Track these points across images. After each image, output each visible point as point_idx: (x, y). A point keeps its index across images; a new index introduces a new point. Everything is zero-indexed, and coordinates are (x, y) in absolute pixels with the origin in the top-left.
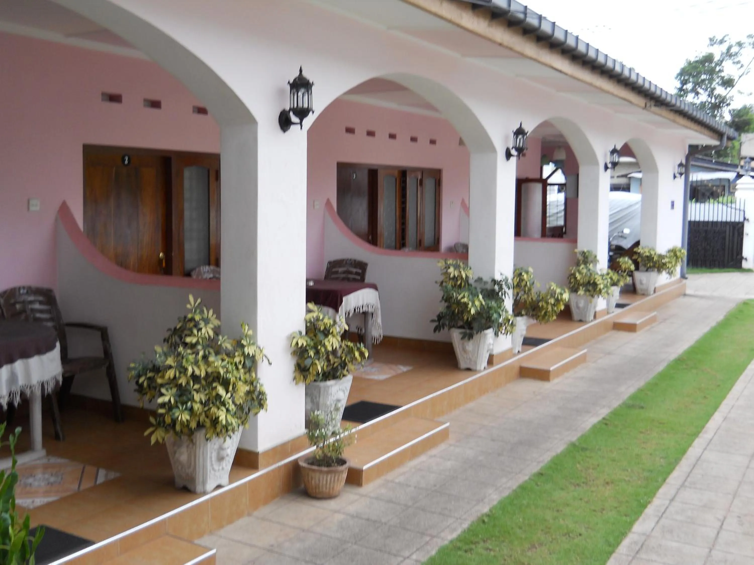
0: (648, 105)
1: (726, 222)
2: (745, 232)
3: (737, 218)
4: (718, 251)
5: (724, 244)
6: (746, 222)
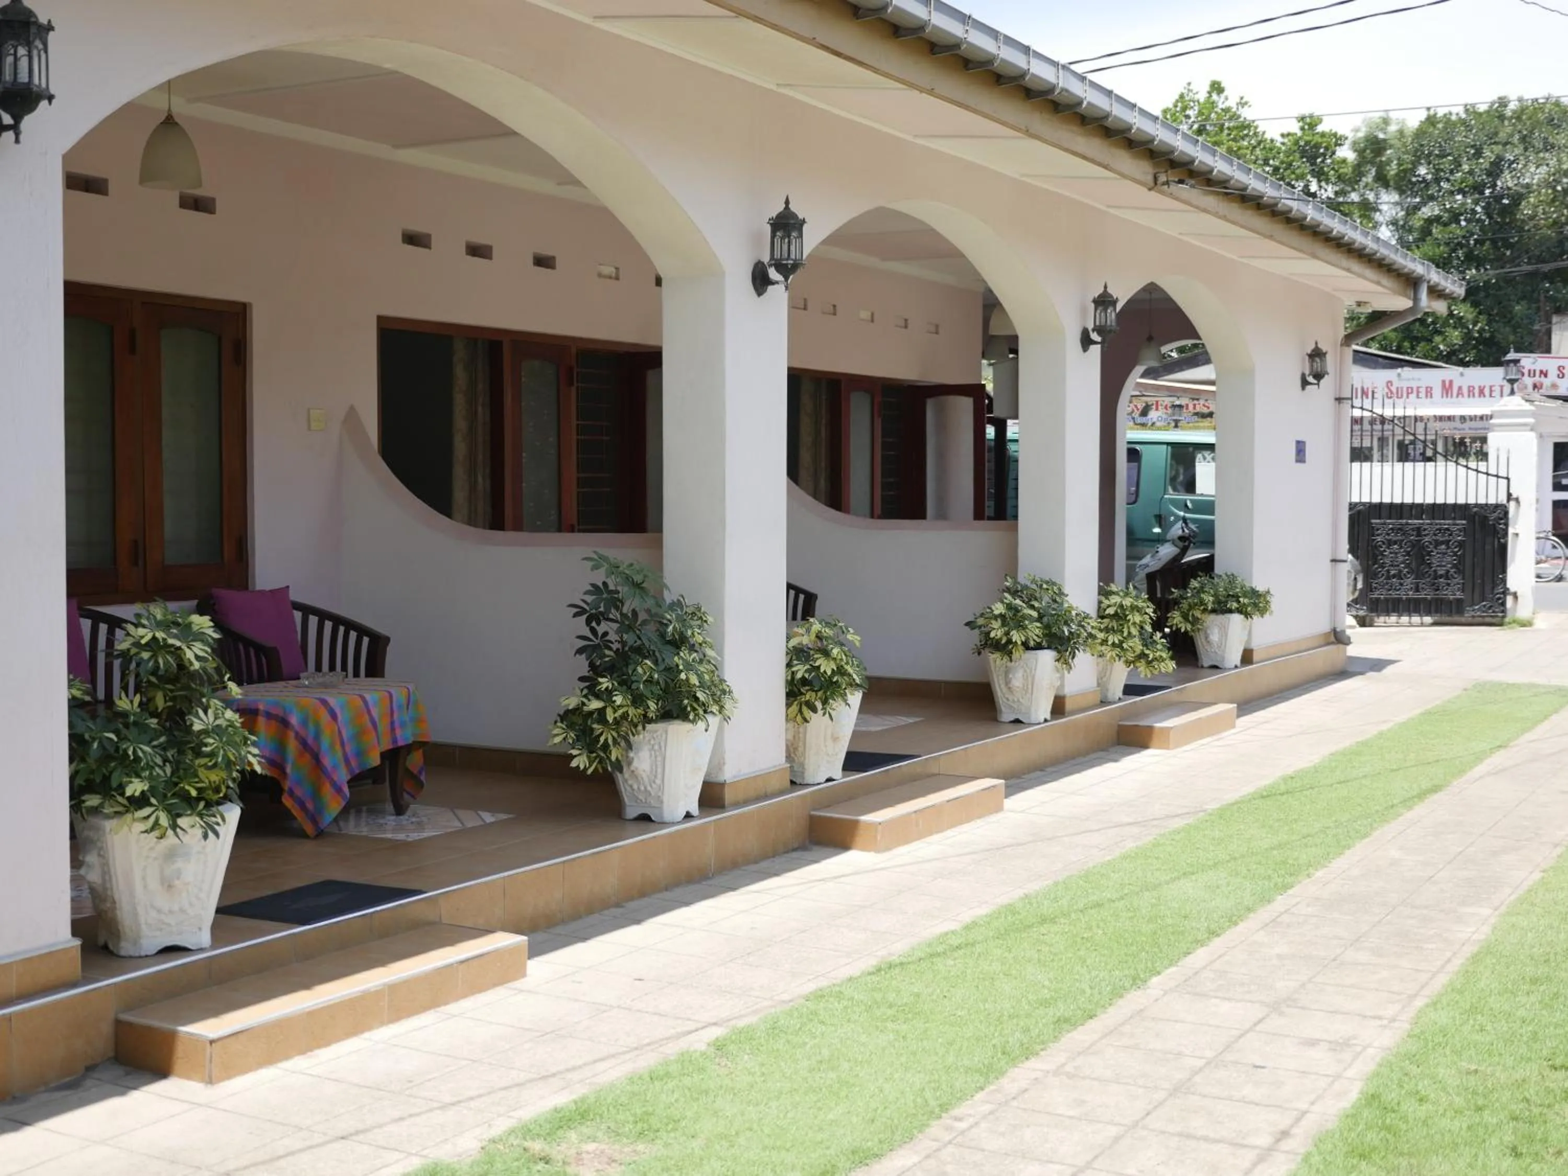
0: (1163, 178)
1: (1466, 506)
2: (1511, 531)
3: (1492, 495)
4: (1447, 576)
5: (1461, 559)
6: (1512, 506)
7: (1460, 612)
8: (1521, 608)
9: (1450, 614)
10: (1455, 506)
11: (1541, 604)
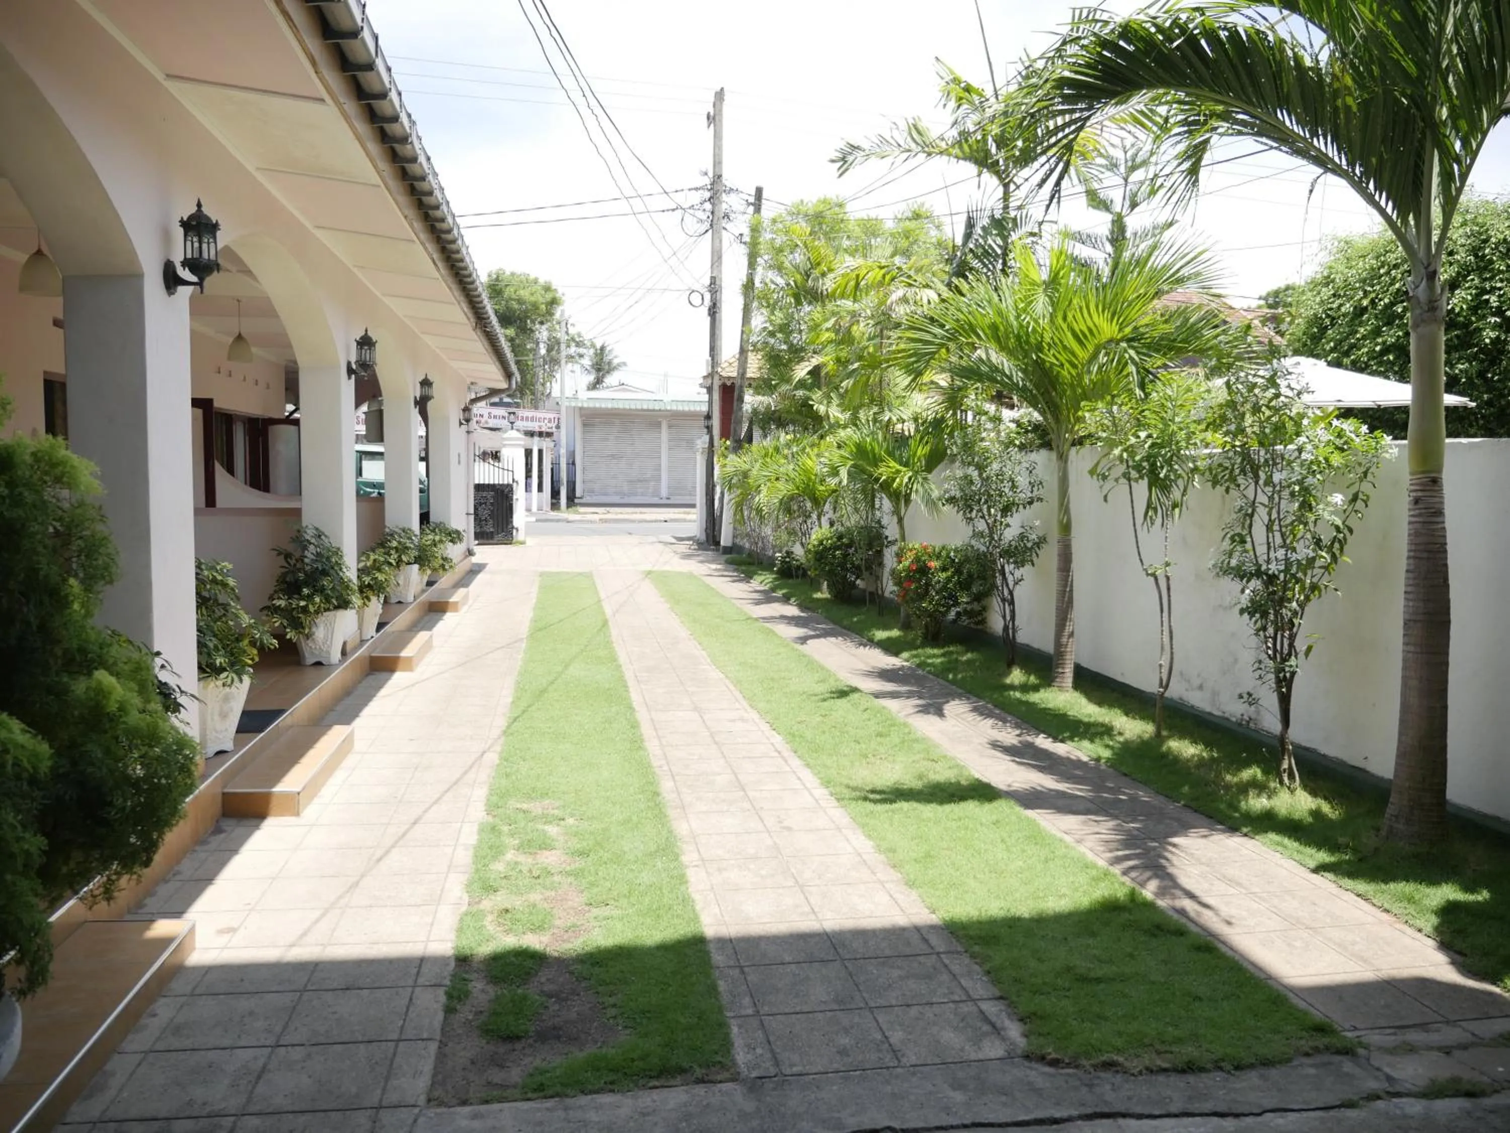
1: (494, 485)
2: (515, 497)
3: (506, 480)
4: (486, 520)
5: (492, 511)
6: (515, 485)
7: (492, 538)
8: (519, 536)
9: (487, 539)
10: (489, 485)
11: (529, 531)
